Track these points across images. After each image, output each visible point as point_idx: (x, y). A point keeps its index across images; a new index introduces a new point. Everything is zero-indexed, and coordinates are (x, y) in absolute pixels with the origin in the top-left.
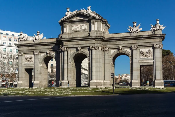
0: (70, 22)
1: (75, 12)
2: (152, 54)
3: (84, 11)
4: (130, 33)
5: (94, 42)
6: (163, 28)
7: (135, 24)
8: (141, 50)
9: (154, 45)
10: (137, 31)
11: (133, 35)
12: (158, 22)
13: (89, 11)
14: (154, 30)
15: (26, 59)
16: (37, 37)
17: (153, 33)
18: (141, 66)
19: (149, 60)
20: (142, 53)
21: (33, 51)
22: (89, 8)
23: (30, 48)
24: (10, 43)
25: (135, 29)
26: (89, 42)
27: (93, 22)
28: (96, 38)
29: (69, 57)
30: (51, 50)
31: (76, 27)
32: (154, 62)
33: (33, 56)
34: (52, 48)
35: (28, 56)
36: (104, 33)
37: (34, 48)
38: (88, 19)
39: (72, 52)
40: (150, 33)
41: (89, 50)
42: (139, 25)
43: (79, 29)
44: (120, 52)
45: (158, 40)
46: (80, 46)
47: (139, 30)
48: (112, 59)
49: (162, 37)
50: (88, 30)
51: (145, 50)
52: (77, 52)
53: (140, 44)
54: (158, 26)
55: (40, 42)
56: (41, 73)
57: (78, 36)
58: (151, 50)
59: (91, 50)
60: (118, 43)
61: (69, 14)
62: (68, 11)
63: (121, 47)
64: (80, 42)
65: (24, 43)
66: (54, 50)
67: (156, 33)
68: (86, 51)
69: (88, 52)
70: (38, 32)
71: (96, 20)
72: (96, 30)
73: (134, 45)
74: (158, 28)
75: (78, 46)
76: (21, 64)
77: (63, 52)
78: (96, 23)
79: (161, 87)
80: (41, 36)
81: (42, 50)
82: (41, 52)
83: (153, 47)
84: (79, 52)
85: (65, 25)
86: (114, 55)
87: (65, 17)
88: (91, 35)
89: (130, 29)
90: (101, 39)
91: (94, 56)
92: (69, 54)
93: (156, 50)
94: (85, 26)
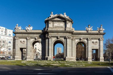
0: (53, 21)
1: (56, 15)
2: (98, 43)
3: (61, 15)
4: (87, 31)
5: (68, 34)
6: (104, 30)
7: (90, 26)
8: (93, 40)
9: (99, 39)
10: (91, 30)
11: (89, 32)
12: (102, 26)
14: (100, 30)
15: (21, 42)
16: (29, 28)
17: (99, 32)
18: (92, 49)
20: (93, 42)
21: (26, 37)
22: (65, 13)
23: (24, 35)
25: (90, 29)
26: (65, 34)
27: (67, 22)
28: (69, 32)
29: (52, 42)
30: (39, 37)
31: (56, 24)
32: (100, 48)
33: (26, 40)
34: (39, 36)
35: (22, 40)
37: (27, 35)
39: (54, 39)
40: (97, 32)
42: (92, 27)
43: (58, 26)
45: (101, 36)
46: (59, 36)
47: (92, 29)
49: (103, 34)
50: (64, 27)
51: (95, 41)
52: (57, 40)
53: (92, 38)
54: (101, 28)
55: (31, 31)
56: (31, 51)
57: (58, 30)
58: (98, 41)
59: (66, 39)
60: (80, 36)
61: (52, 16)
62: (52, 14)
63: (82, 39)
64: (59, 34)
67: (101, 32)
68: (63, 39)
69: (64, 40)
70: (29, 25)
71: (69, 21)
72: (69, 27)
73: (89, 37)
74: (101, 29)
75: (58, 36)
76: (17, 45)
78: (69, 23)
79: (102, 61)
80: (31, 28)
81: (32, 37)
82: (32, 38)
83: (99, 40)
84: (59, 40)
85: (49, 22)
87: (50, 18)
89: (87, 29)
90: (72, 33)
91: (68, 43)
92: (52, 41)
93: (101, 41)
94: (62, 24)
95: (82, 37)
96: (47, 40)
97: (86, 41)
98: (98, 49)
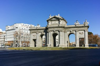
0: (51, 21)
1: (53, 17)
2: (84, 34)
3: (57, 16)
5: (61, 28)
7: (77, 22)
8: (80, 32)
11: (77, 26)
13: (59, 16)
14: (85, 24)
17: (84, 25)
18: (80, 38)
19: (82, 36)
20: (80, 33)
22: (59, 15)
23: (35, 31)
24: (27, 29)
25: (77, 24)
26: (59, 28)
27: (60, 20)
28: (61, 27)
31: (53, 22)
32: (85, 37)
33: (36, 34)
35: (34, 34)
36: (65, 25)
37: (36, 31)
38: (58, 19)
39: (52, 33)
41: (59, 32)
43: (55, 23)
44: (71, 32)
45: (86, 28)
47: (79, 24)
48: (68, 35)
49: (88, 27)
50: (58, 24)
52: (54, 33)
53: (79, 30)
54: (86, 22)
55: (39, 28)
56: (39, 41)
57: (54, 26)
58: (84, 32)
59: (60, 32)
60: (70, 29)
61: (51, 17)
63: (71, 31)
64: (55, 29)
65: (32, 29)
66: (44, 32)
67: (86, 25)
68: (57, 32)
72: (62, 24)
73: (77, 30)
76: (31, 37)
77: (48, 32)
78: (62, 21)
79: (87, 47)
80: (39, 26)
82: (39, 32)
83: (84, 31)
84: (55, 33)
85: (49, 22)
86: (69, 34)
87: (49, 18)
88: (59, 26)
89: (75, 24)
90: (64, 27)
93: (86, 32)
94: (57, 22)
95: (71, 29)
96: (48, 33)
97: (75, 32)
98: (84, 37)
